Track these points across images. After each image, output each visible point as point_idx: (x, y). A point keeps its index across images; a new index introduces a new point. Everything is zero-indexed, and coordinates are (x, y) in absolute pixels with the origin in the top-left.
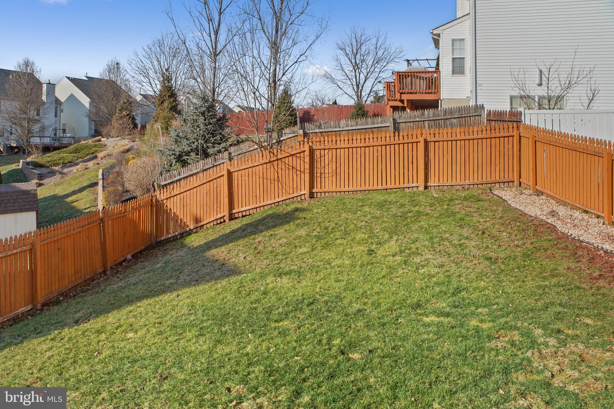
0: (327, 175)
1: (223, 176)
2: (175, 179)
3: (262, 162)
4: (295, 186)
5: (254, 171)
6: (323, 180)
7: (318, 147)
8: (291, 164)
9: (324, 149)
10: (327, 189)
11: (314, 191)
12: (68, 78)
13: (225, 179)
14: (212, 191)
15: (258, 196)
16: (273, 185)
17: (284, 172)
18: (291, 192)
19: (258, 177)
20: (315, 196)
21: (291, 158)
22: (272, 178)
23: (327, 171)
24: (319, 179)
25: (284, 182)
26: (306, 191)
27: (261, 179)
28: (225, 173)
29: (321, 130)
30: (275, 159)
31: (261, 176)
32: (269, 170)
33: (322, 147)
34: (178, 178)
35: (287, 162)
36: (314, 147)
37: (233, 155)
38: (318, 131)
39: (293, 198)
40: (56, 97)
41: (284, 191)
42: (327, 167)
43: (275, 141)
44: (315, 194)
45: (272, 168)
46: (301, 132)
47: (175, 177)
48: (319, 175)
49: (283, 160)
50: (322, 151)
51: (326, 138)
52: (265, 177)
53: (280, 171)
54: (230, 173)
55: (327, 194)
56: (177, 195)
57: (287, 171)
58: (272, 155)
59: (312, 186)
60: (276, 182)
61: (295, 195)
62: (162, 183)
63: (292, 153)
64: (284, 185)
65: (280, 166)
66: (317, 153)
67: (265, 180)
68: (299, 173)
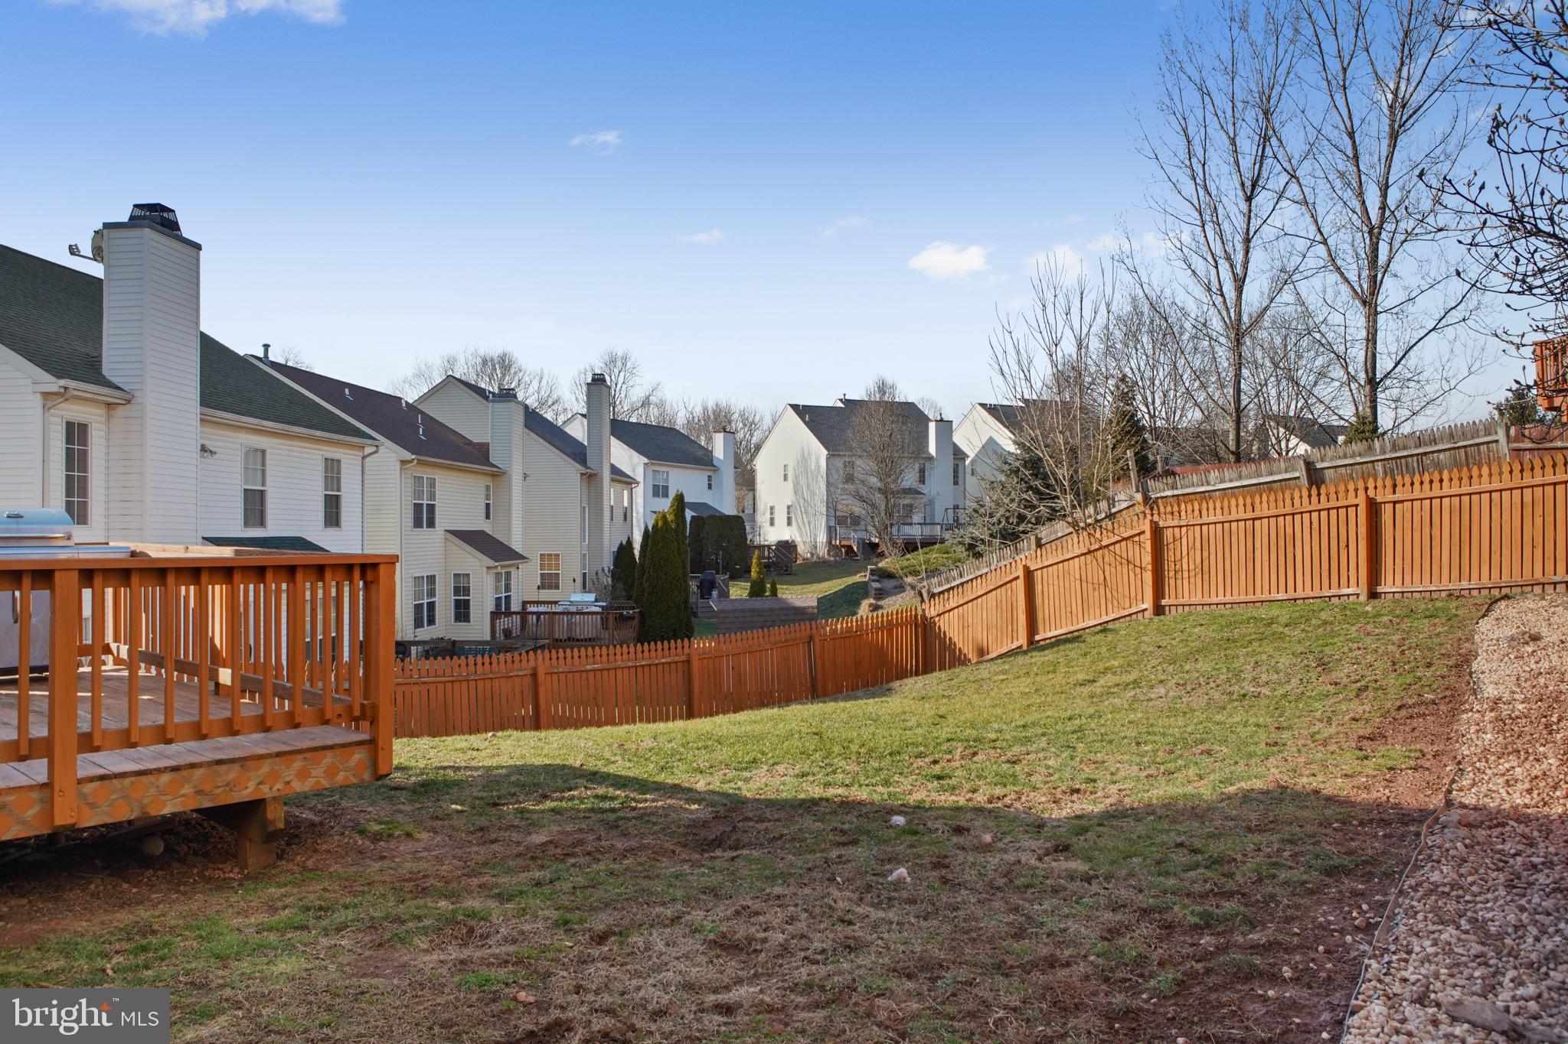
0: (1186, 574)
1: (1017, 578)
2: (954, 584)
3: (1077, 552)
4: (1133, 595)
5: (1066, 568)
6: (1179, 582)
7: (1170, 523)
8: (1124, 555)
9: (1181, 527)
10: (1186, 600)
11: (1164, 602)
12: (983, 405)
13: (1020, 584)
14: (1004, 602)
15: (1074, 612)
16: (1096, 593)
17: (1113, 570)
18: (1127, 605)
19: (1072, 578)
20: (1167, 612)
21: (1123, 543)
22: (1096, 581)
23: (1185, 567)
24: (1172, 582)
25: (1115, 587)
26: (1148, 604)
27: (1078, 582)
28: (1020, 573)
29: (1176, 492)
30: (1097, 546)
31: (1078, 577)
32: (1089, 567)
33: (1176, 523)
34: (958, 582)
35: (1118, 552)
36: (1161, 524)
37: (1043, 542)
38: (1169, 493)
39: (1130, 615)
40: (955, 446)
41: (1115, 602)
42: (1185, 560)
43: (1103, 515)
44: (1167, 608)
45: (1095, 562)
46: (1139, 497)
47: (954, 579)
48: (1172, 574)
49: (1111, 548)
50: (1177, 530)
51: (1183, 506)
52: (1084, 578)
53: (1107, 567)
54: (1029, 574)
55: (1187, 608)
56: (953, 609)
57: (1119, 568)
58: (1092, 539)
59: (1159, 592)
60: (1102, 588)
61: (1134, 610)
62: (936, 591)
63: (1125, 535)
64: (1115, 593)
65: (1107, 559)
66: (1168, 533)
67: (1084, 584)
68: (1138, 570)
